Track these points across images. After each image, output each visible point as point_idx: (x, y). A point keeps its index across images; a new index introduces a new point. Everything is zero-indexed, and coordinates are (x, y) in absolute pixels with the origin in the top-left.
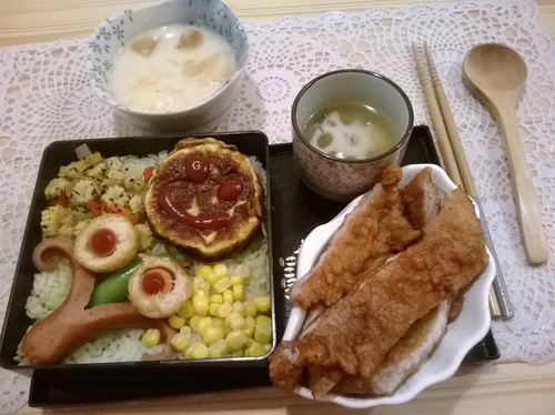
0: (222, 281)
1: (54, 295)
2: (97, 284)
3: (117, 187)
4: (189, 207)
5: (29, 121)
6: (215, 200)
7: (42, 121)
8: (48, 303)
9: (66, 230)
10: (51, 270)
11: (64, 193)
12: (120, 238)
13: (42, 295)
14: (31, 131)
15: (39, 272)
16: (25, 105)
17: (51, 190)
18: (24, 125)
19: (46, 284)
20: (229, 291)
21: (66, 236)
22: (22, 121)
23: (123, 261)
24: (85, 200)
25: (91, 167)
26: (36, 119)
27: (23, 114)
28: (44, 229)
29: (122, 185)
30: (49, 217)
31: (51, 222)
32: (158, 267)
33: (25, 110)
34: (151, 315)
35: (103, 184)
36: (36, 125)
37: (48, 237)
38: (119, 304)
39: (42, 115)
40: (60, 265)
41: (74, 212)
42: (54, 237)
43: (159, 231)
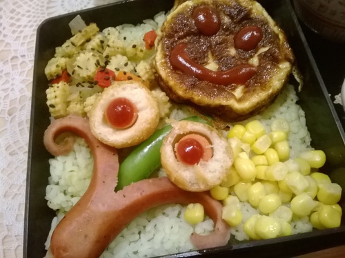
0: (261, 140)
1: (75, 179)
2: (121, 161)
3: (119, 56)
4: (207, 63)
5: (18, 24)
6: (233, 52)
7: (29, 22)
8: (70, 190)
9: (75, 107)
10: (66, 153)
11: (65, 70)
12: (139, 106)
13: (62, 182)
14: (21, 32)
15: (53, 157)
16: (13, 11)
17: (51, 68)
18: (14, 28)
19: (64, 169)
20: (272, 150)
21: (76, 114)
22: (12, 25)
23: (148, 131)
24: (90, 74)
25: (88, 40)
26: (24, 21)
27: (12, 18)
28: (51, 109)
29: (124, 54)
30: (54, 94)
31: (58, 100)
32: (191, 133)
33: (12, 15)
34: (194, 188)
35: (105, 55)
36: (25, 26)
37: (56, 118)
38: (151, 181)
39: (29, 16)
40: (76, 147)
41: (80, 88)
42: (62, 117)
43: (180, 93)
